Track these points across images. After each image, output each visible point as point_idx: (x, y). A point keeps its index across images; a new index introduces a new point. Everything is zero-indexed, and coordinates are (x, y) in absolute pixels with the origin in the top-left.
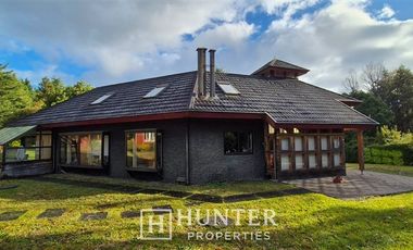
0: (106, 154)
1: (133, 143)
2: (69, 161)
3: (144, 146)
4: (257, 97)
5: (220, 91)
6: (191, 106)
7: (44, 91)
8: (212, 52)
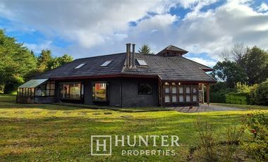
0: (82, 93)
1: (95, 89)
2: (64, 97)
3: (100, 91)
4: (156, 67)
5: (137, 63)
6: (123, 71)
7: (43, 58)
8: (134, 45)
